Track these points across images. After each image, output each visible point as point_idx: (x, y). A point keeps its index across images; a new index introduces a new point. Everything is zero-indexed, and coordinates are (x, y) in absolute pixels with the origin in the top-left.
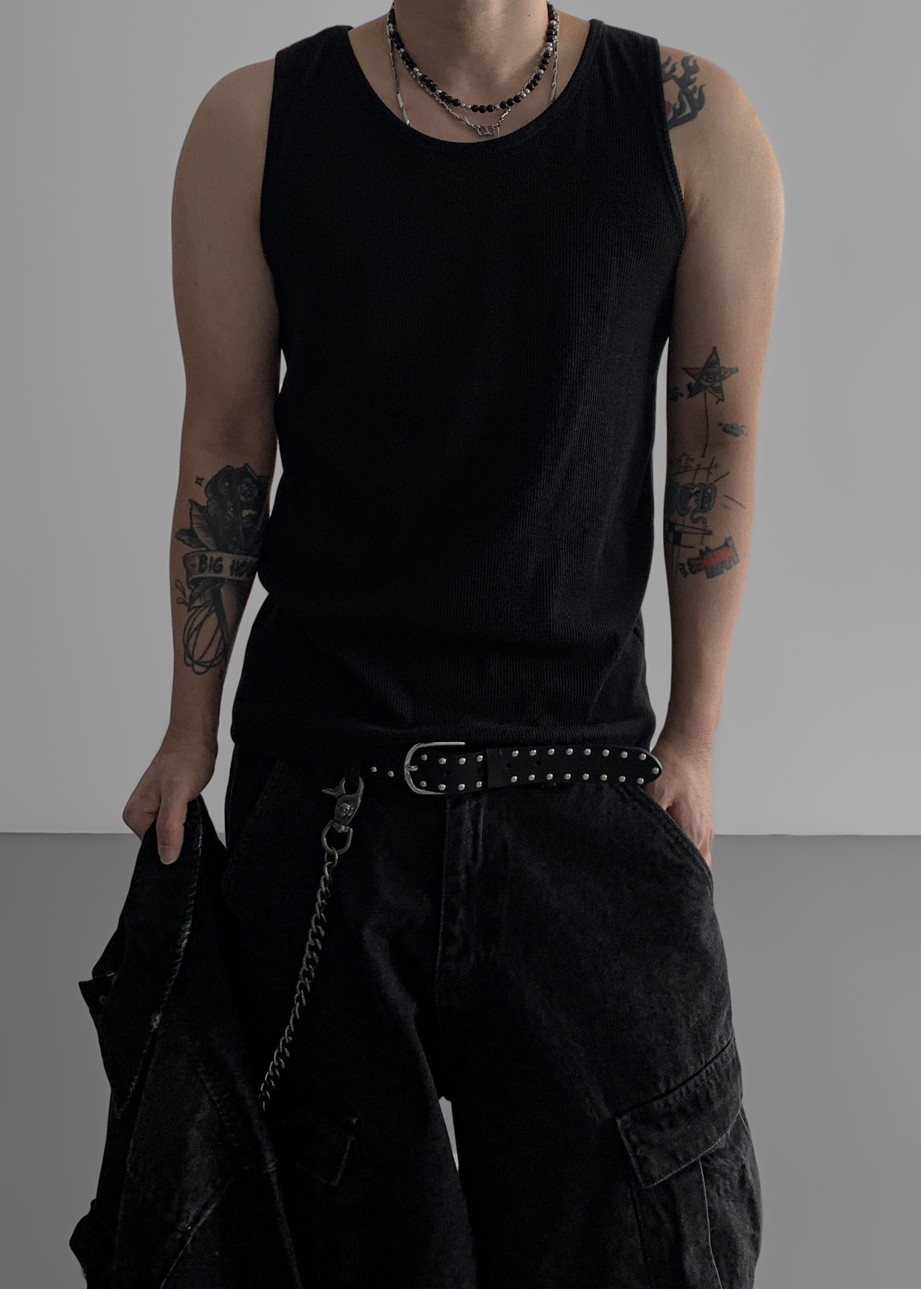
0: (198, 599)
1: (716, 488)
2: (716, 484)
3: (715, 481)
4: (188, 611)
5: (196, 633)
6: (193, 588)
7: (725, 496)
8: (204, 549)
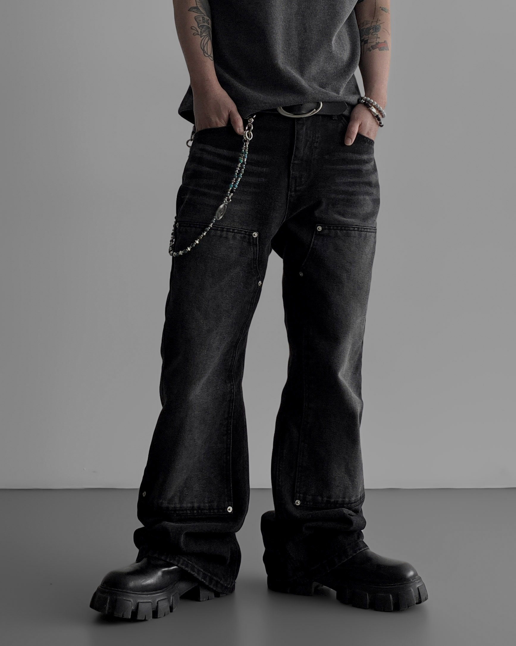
0: (204, 33)
1: (380, 26)
2: (380, 25)
3: (381, 24)
4: (201, 37)
5: (206, 45)
6: (201, 29)
7: (384, 28)
8: (203, 14)
